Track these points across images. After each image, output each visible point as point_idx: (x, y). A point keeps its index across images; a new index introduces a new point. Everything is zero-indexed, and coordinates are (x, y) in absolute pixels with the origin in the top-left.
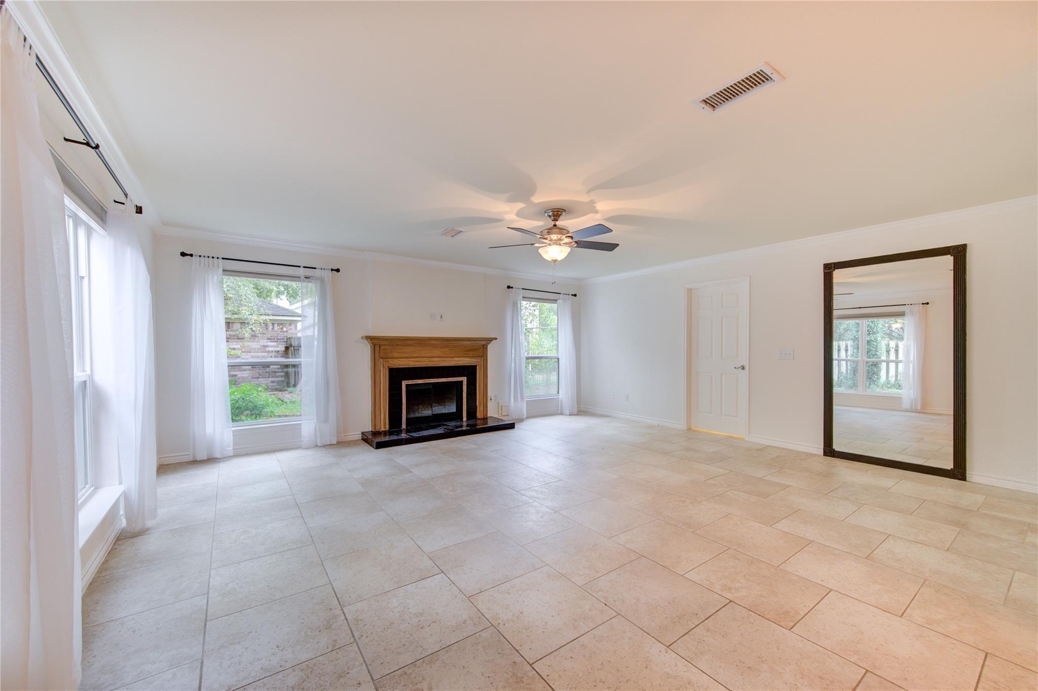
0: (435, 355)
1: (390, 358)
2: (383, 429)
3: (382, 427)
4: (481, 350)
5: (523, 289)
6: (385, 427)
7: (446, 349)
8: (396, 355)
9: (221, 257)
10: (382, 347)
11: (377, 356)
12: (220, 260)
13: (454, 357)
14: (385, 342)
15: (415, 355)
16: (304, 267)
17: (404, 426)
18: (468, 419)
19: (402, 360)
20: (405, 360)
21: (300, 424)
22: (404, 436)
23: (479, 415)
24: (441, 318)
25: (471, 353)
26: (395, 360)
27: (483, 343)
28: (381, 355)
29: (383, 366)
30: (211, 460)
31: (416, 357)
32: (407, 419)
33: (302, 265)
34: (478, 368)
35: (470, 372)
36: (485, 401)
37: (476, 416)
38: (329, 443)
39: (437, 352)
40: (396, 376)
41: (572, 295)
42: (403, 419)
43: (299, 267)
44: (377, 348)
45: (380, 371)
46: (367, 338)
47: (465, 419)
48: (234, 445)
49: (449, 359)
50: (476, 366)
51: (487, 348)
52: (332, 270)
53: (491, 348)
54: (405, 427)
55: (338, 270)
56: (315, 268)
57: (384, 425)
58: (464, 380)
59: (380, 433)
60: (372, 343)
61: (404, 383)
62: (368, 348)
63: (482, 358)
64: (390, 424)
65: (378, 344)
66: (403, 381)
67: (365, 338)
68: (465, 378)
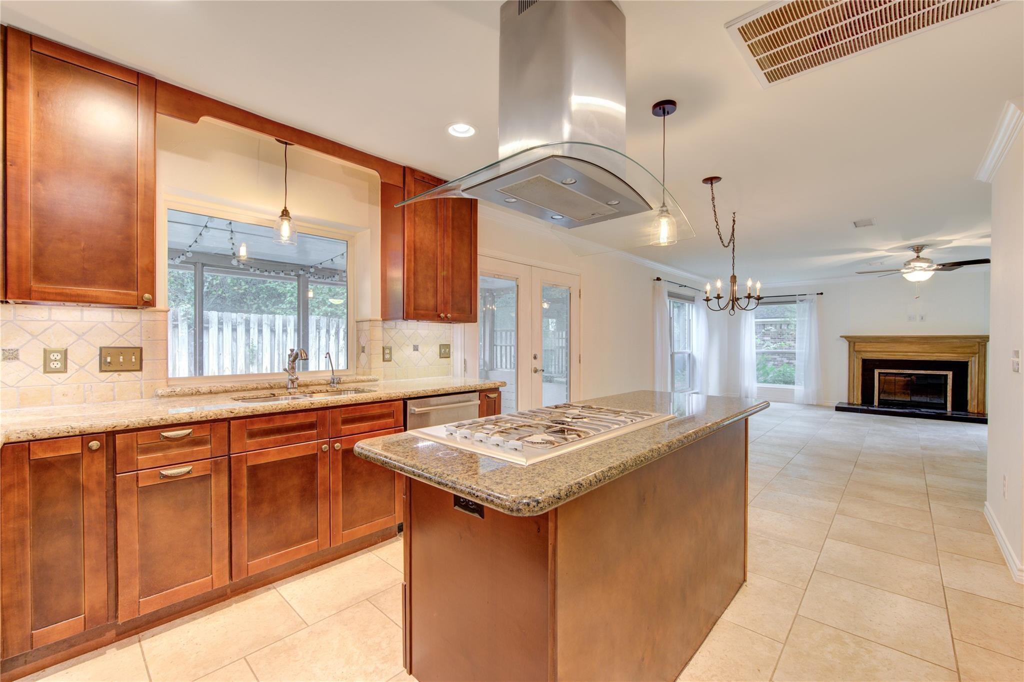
0: (911, 350)
1: (864, 352)
2: (856, 403)
3: (855, 401)
4: (977, 347)
6: (858, 401)
7: (926, 346)
8: (870, 350)
10: (856, 344)
11: (852, 349)
13: (936, 353)
14: (858, 341)
15: (887, 350)
16: (798, 295)
17: (876, 403)
18: (953, 409)
19: (877, 353)
21: (794, 389)
22: (876, 409)
23: (973, 409)
24: (922, 319)
25: (960, 350)
26: (868, 353)
27: (978, 340)
28: (856, 349)
29: (857, 357)
31: (889, 352)
32: (879, 399)
34: (969, 364)
35: (960, 369)
36: (980, 397)
37: (967, 410)
38: (812, 403)
39: (914, 348)
40: (868, 366)
42: (875, 397)
43: (795, 295)
44: (852, 344)
45: (854, 360)
46: (846, 338)
47: (949, 409)
48: (757, 394)
50: (967, 362)
51: (985, 345)
52: (818, 294)
54: (877, 405)
55: (822, 294)
56: (806, 295)
57: (858, 399)
58: (950, 374)
59: (854, 405)
60: (848, 341)
61: (877, 372)
62: (845, 345)
63: (977, 355)
64: (862, 399)
65: (853, 341)
66: (875, 370)
67: (841, 337)
68: (951, 373)
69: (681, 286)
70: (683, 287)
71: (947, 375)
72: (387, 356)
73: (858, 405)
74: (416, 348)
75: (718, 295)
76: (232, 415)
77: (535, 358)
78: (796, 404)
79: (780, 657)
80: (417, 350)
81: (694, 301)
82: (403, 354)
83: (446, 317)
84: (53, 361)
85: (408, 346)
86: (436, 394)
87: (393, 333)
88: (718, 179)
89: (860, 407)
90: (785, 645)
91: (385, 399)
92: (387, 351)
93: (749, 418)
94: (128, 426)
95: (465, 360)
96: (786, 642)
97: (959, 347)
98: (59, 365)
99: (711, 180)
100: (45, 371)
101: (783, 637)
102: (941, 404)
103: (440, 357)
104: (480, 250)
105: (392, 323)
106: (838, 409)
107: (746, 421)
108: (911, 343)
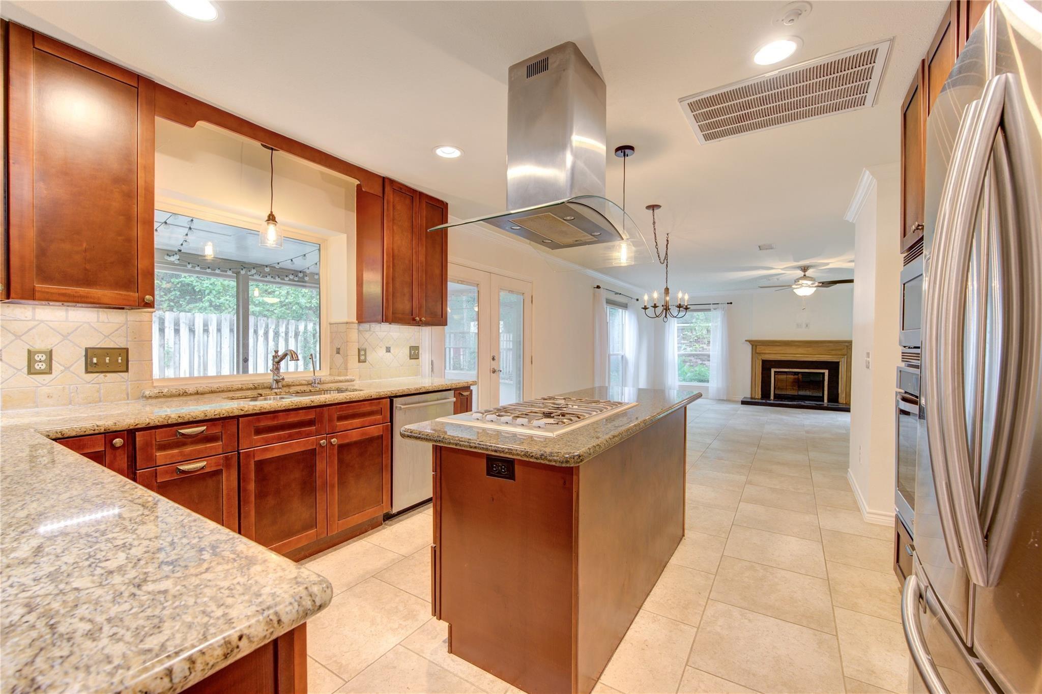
0: (799, 352)
1: (763, 353)
3: (756, 396)
4: (845, 349)
7: (809, 349)
8: (767, 352)
10: (757, 347)
11: (754, 351)
13: (816, 354)
14: (759, 344)
15: (782, 352)
16: (713, 304)
17: (772, 397)
18: (829, 401)
19: (772, 355)
20: (775, 355)
21: (709, 386)
22: (772, 402)
23: (842, 400)
24: (807, 326)
25: (834, 352)
26: (766, 355)
27: (846, 344)
28: (758, 351)
29: (758, 358)
31: (783, 354)
32: (775, 393)
34: (840, 363)
35: (834, 367)
36: (848, 390)
37: (837, 400)
38: (723, 399)
39: (800, 350)
40: (767, 366)
42: (771, 392)
43: (710, 304)
44: (754, 347)
45: (756, 361)
46: (750, 341)
47: (826, 401)
49: (811, 356)
50: (838, 362)
51: (850, 348)
52: (728, 303)
54: (773, 399)
55: (731, 303)
56: (720, 304)
57: (758, 395)
58: (826, 372)
59: (755, 399)
60: (751, 344)
61: (773, 371)
62: (748, 348)
63: (846, 357)
64: (762, 395)
65: (755, 345)
66: (772, 369)
67: (746, 341)
68: (827, 371)
69: (617, 294)
70: (618, 295)
71: (824, 373)
72: (362, 358)
73: (758, 399)
74: (388, 350)
75: (655, 304)
76: (242, 413)
77: (493, 359)
78: (710, 399)
79: (713, 583)
80: (389, 351)
81: (627, 307)
82: (377, 355)
83: (421, 320)
84: (37, 361)
85: (381, 347)
86: (418, 392)
87: (367, 335)
88: (658, 206)
89: (760, 401)
90: (716, 575)
91: (375, 397)
92: (362, 353)
93: (688, 406)
94: (149, 424)
95: (432, 361)
96: (716, 573)
97: (832, 350)
98: (43, 366)
99: (653, 207)
100: (30, 372)
101: (714, 571)
102: (820, 397)
103: (411, 359)
104: (450, 258)
105: (366, 326)
106: (743, 403)
107: (685, 408)
108: (799, 346)
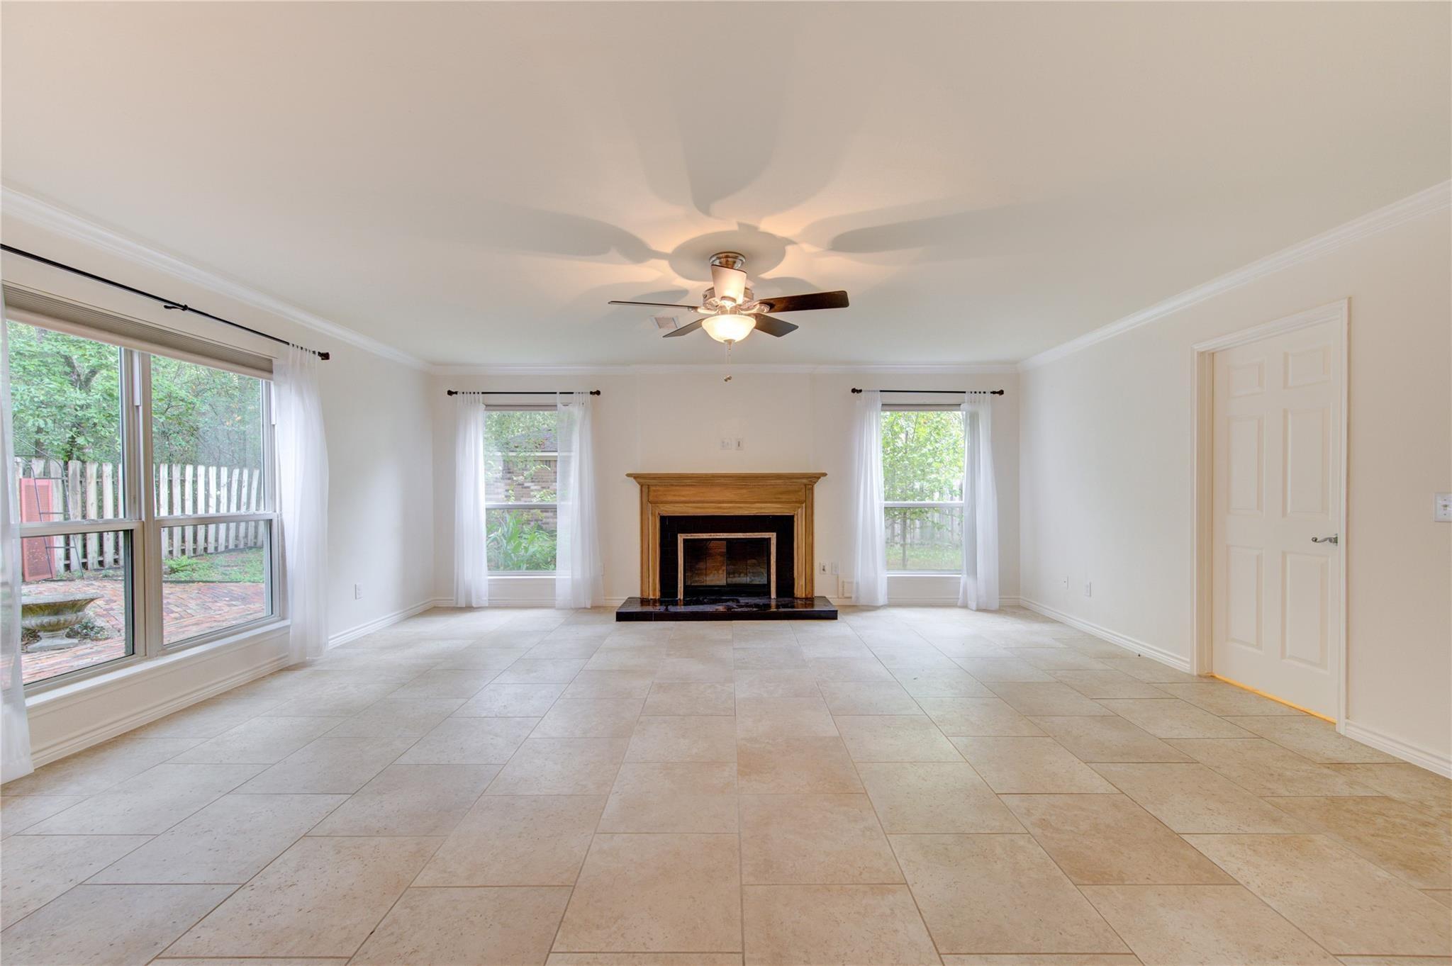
0: (725, 499)
1: (662, 503)
2: (651, 597)
3: (650, 593)
4: (804, 493)
5: (881, 391)
6: (654, 595)
7: (744, 491)
8: (670, 498)
9: (480, 391)
10: (652, 488)
11: (645, 498)
12: (481, 395)
13: (755, 502)
14: (653, 482)
15: (697, 499)
16: (561, 393)
17: (680, 596)
18: (779, 594)
19: (677, 505)
20: (682, 505)
21: (555, 579)
22: (681, 609)
23: (799, 591)
24: (739, 445)
25: (784, 498)
26: (668, 506)
27: (805, 481)
28: (651, 499)
29: (652, 513)
30: (469, 608)
31: (699, 502)
32: (685, 587)
33: (558, 391)
34: (795, 519)
35: (784, 526)
36: (808, 571)
37: (793, 594)
38: (584, 606)
39: (729, 495)
40: (670, 527)
41: (994, 393)
42: (679, 586)
43: (556, 393)
44: (645, 490)
45: (649, 518)
46: (636, 477)
47: (773, 595)
48: (489, 596)
49: (748, 505)
50: (793, 517)
51: (812, 489)
52: (592, 393)
53: (820, 490)
54: (682, 598)
55: (598, 393)
56: (572, 393)
57: (654, 592)
58: (773, 536)
59: (648, 605)
60: (639, 483)
61: (681, 538)
62: (634, 490)
63: (804, 505)
64: (661, 591)
65: (650, 485)
66: (679, 535)
67: (629, 475)
68: (775, 534)
69: (171, 305)
70: (178, 311)
71: (770, 539)
73: (655, 601)
78: (558, 609)
89: (658, 610)
97: (782, 493)
102: (764, 585)
106: (622, 617)
108: (725, 486)
